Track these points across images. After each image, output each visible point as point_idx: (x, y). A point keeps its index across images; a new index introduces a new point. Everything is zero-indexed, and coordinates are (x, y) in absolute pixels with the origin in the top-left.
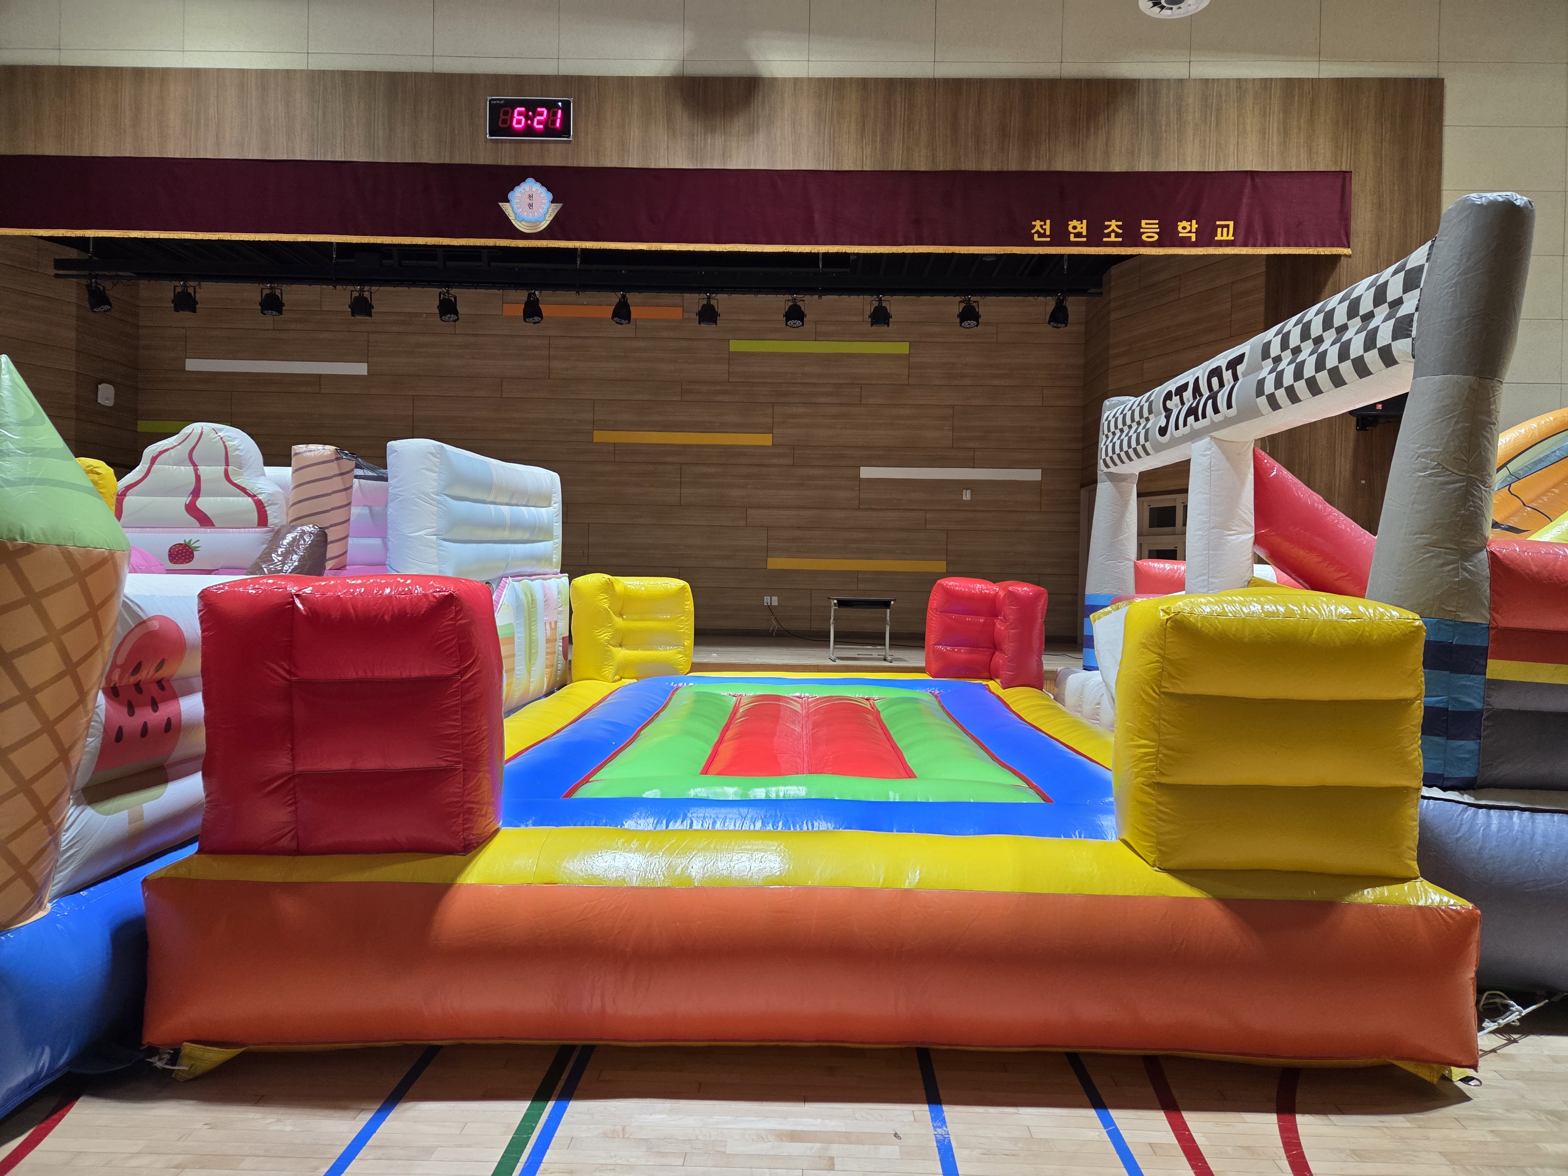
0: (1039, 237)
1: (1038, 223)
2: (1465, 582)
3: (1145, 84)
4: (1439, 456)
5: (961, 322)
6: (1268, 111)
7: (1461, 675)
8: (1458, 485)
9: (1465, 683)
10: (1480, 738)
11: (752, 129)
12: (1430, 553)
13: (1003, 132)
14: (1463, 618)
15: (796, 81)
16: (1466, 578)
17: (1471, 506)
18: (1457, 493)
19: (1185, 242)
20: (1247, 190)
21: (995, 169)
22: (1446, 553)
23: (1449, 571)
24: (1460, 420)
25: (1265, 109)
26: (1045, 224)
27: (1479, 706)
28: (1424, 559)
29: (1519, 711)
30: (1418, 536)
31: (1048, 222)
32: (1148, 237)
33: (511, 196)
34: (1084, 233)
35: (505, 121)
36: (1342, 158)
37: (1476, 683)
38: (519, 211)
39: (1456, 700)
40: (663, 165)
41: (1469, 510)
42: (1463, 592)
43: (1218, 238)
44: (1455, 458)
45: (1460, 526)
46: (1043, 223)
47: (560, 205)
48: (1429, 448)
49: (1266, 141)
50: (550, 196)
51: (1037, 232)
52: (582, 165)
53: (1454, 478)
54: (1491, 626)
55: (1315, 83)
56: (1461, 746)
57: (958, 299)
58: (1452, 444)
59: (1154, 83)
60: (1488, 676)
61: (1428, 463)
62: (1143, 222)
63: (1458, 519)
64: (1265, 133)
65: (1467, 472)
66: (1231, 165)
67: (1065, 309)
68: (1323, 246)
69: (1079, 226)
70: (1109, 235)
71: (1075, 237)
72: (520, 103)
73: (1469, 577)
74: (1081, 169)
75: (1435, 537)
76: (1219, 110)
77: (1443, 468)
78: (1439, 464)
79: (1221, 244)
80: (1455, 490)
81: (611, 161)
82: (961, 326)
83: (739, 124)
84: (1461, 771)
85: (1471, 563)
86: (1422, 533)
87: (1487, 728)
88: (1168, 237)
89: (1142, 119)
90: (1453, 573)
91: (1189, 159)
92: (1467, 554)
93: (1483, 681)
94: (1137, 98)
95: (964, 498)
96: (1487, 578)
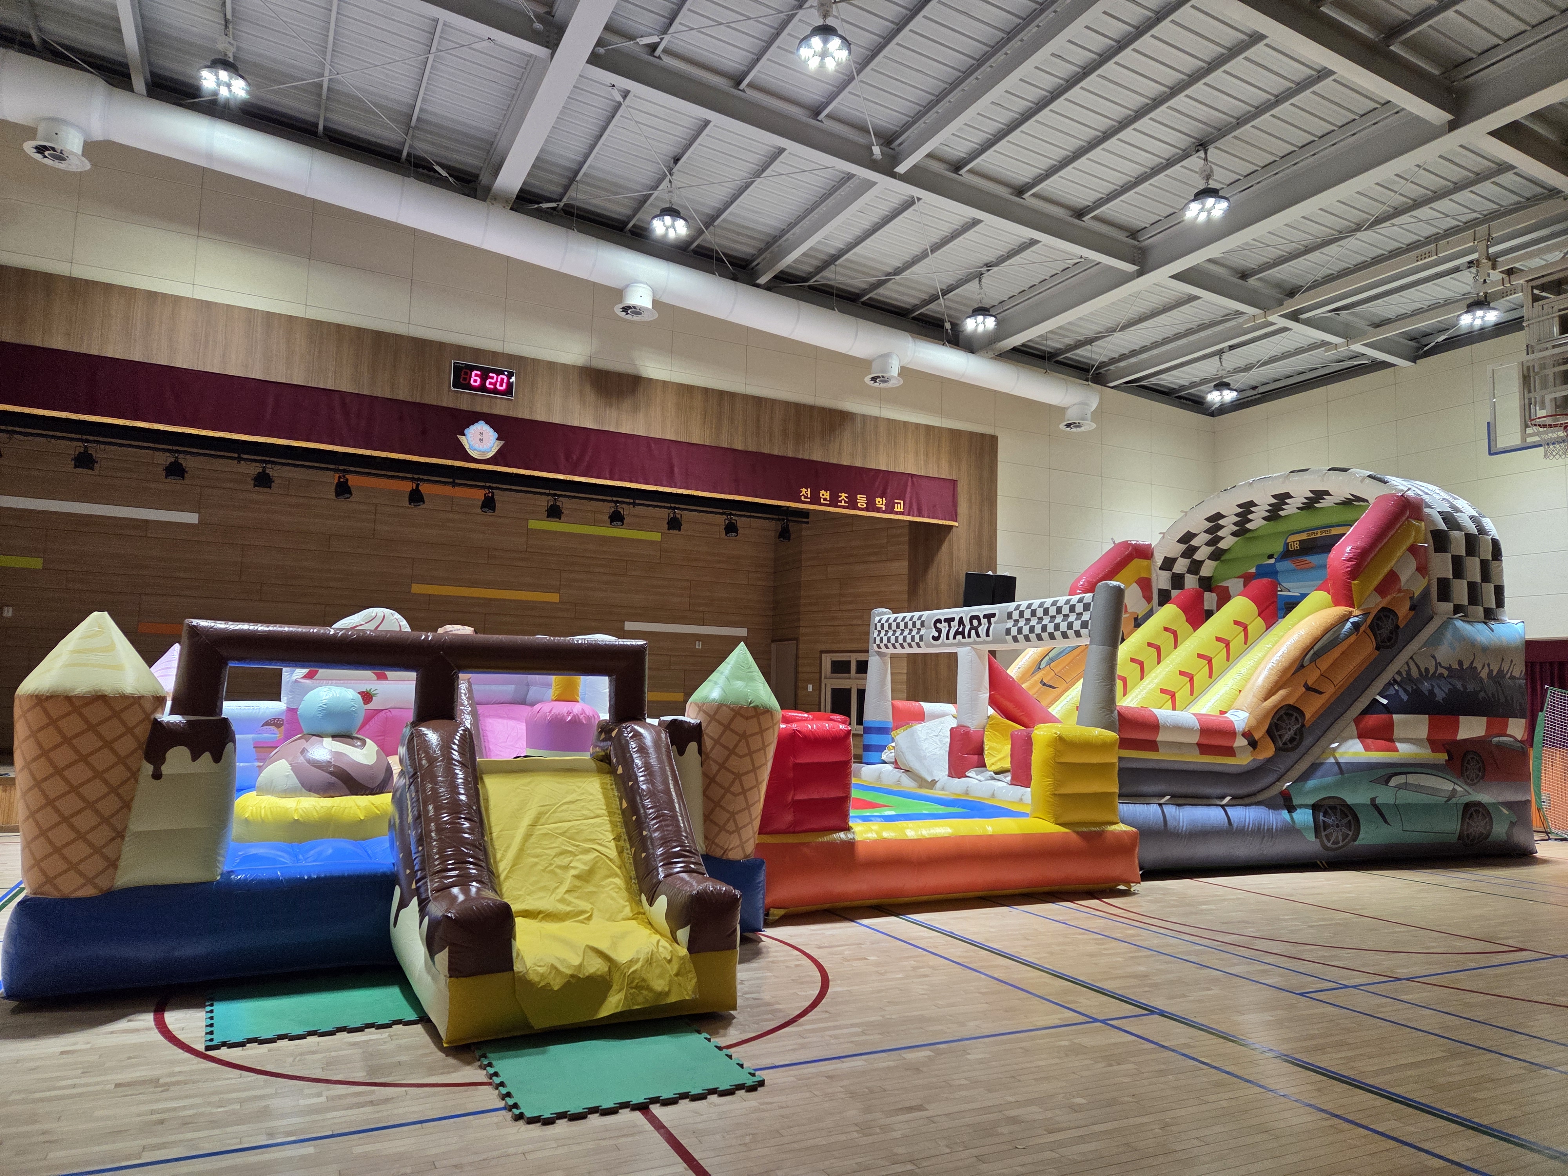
0: (804, 498)
1: (804, 490)
3: (859, 417)
11: (635, 409)
13: (785, 432)
15: (664, 382)
19: (878, 510)
20: (910, 484)
21: (780, 454)
25: (917, 440)
31: (809, 490)
32: (861, 505)
33: (466, 431)
34: (828, 499)
35: (465, 379)
36: (953, 472)
38: (472, 443)
40: (576, 423)
43: (896, 509)
46: (806, 490)
47: (503, 442)
49: (918, 457)
50: (496, 435)
51: (804, 495)
52: (520, 416)
55: (940, 429)
59: (863, 417)
62: (859, 496)
64: (917, 453)
66: (901, 469)
68: (945, 520)
69: (825, 494)
70: (841, 502)
71: (823, 501)
72: (477, 368)
76: (896, 437)
79: (897, 513)
81: (540, 416)
82: (723, 535)
83: (627, 404)
88: (871, 506)
89: (858, 436)
91: (881, 464)
94: (854, 424)
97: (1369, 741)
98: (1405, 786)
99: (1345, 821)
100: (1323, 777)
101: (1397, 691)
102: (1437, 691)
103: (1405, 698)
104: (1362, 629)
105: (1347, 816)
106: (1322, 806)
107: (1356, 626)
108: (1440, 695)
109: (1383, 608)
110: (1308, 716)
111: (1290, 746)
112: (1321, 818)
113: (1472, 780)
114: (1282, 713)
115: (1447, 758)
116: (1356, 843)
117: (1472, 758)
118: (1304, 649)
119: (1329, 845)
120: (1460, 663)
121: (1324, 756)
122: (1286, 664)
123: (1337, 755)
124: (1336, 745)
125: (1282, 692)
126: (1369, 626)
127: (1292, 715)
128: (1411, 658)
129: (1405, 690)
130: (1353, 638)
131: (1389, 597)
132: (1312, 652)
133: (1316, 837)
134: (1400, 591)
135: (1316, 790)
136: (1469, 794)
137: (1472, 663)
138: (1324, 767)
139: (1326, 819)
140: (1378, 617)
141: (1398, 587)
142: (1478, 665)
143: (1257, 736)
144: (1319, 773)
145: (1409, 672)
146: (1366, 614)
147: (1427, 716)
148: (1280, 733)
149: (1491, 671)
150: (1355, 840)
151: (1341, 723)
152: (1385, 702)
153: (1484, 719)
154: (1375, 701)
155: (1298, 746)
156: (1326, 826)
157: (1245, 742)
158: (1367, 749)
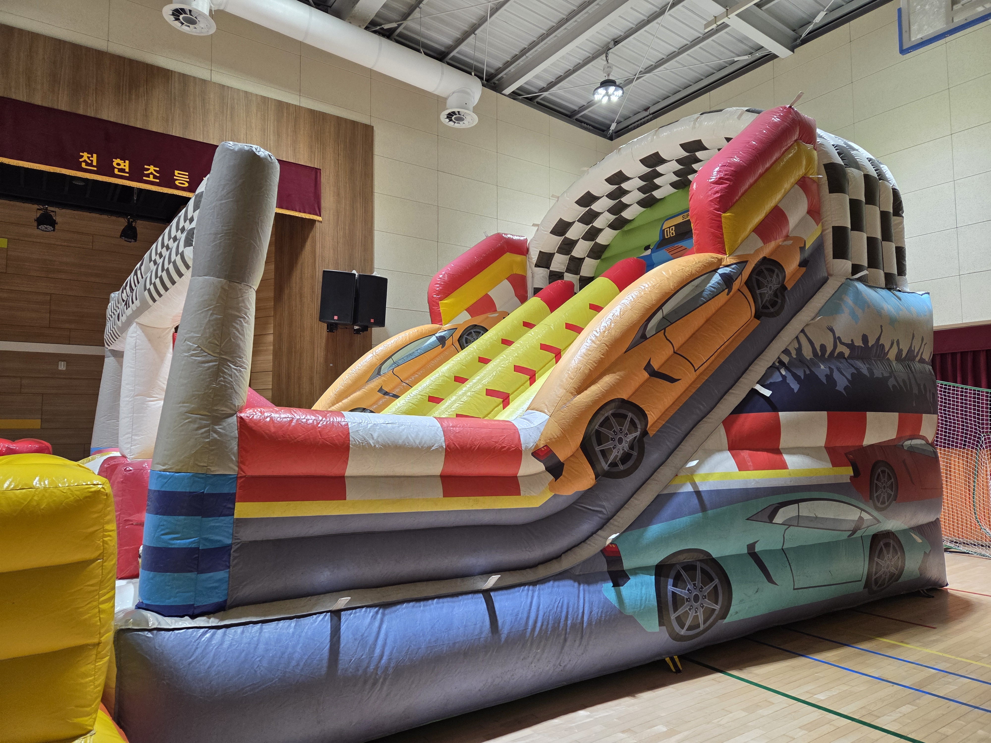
0: (86, 165)
1: (85, 155)
2: (215, 441)
3: (177, 75)
4: (198, 340)
5: (39, 225)
6: (266, 117)
7: (210, 519)
8: (211, 364)
9: (213, 524)
10: (229, 567)
12: (188, 419)
13: (53, 78)
14: (213, 471)
16: (215, 439)
17: (221, 381)
18: (210, 370)
21: (45, 104)
22: (200, 419)
23: (202, 433)
24: (215, 312)
25: (265, 116)
26: (92, 157)
27: (228, 541)
28: (184, 424)
29: (262, 541)
30: (181, 405)
31: (95, 156)
32: (179, 183)
34: (127, 170)
36: (315, 159)
37: (225, 524)
39: (206, 539)
41: (220, 384)
42: (213, 450)
44: (210, 342)
45: (212, 396)
46: (90, 156)
48: (192, 333)
49: (266, 137)
51: (85, 161)
53: (210, 358)
54: (240, 475)
55: (298, 108)
56: (210, 577)
57: (36, 207)
58: (208, 331)
59: (184, 77)
60: (236, 516)
61: (191, 346)
62: (176, 172)
63: (211, 391)
64: (265, 132)
65: (220, 354)
67: (135, 229)
68: (305, 212)
69: (123, 164)
70: (148, 176)
71: (119, 171)
73: (218, 438)
74: (124, 122)
75: (193, 406)
76: (233, 108)
77: (202, 350)
78: (198, 347)
80: (209, 368)
82: (38, 228)
84: (211, 599)
85: (220, 427)
86: (184, 403)
87: (235, 558)
89: (175, 99)
90: (205, 435)
91: (211, 136)
92: (218, 419)
93: (232, 521)
94: (170, 82)
95: (60, 368)
96: (235, 438)
97: (745, 454)
98: (796, 521)
99: (708, 588)
100: (673, 518)
101: (784, 377)
102: (836, 375)
103: (795, 386)
104: (736, 285)
105: (712, 580)
106: (672, 566)
107: (728, 280)
108: (841, 383)
109: (765, 258)
110: (652, 417)
111: (622, 467)
112: (670, 588)
113: (883, 503)
114: (608, 413)
115: (852, 474)
116: (726, 621)
117: (883, 472)
118: (648, 310)
119: (683, 632)
120: (865, 338)
121: (677, 481)
122: (615, 333)
123: (697, 480)
124: (694, 463)
125: (608, 380)
126: (746, 283)
127: (625, 417)
128: (803, 331)
129: (796, 377)
130: (723, 297)
131: (772, 245)
132: (659, 316)
133: (661, 624)
134: (787, 237)
135: (662, 540)
136: (879, 522)
137: (879, 339)
138: (676, 501)
139: (677, 591)
140: (758, 271)
141: (784, 233)
142: (886, 342)
143: (562, 455)
144: (668, 510)
145: (799, 350)
146: (742, 263)
147: (825, 413)
148: (602, 447)
149: (900, 351)
150: (724, 617)
151: (704, 427)
152: (767, 393)
153: (894, 416)
154: (754, 392)
155: (635, 467)
156: (677, 601)
157: (540, 467)
158: (742, 467)
